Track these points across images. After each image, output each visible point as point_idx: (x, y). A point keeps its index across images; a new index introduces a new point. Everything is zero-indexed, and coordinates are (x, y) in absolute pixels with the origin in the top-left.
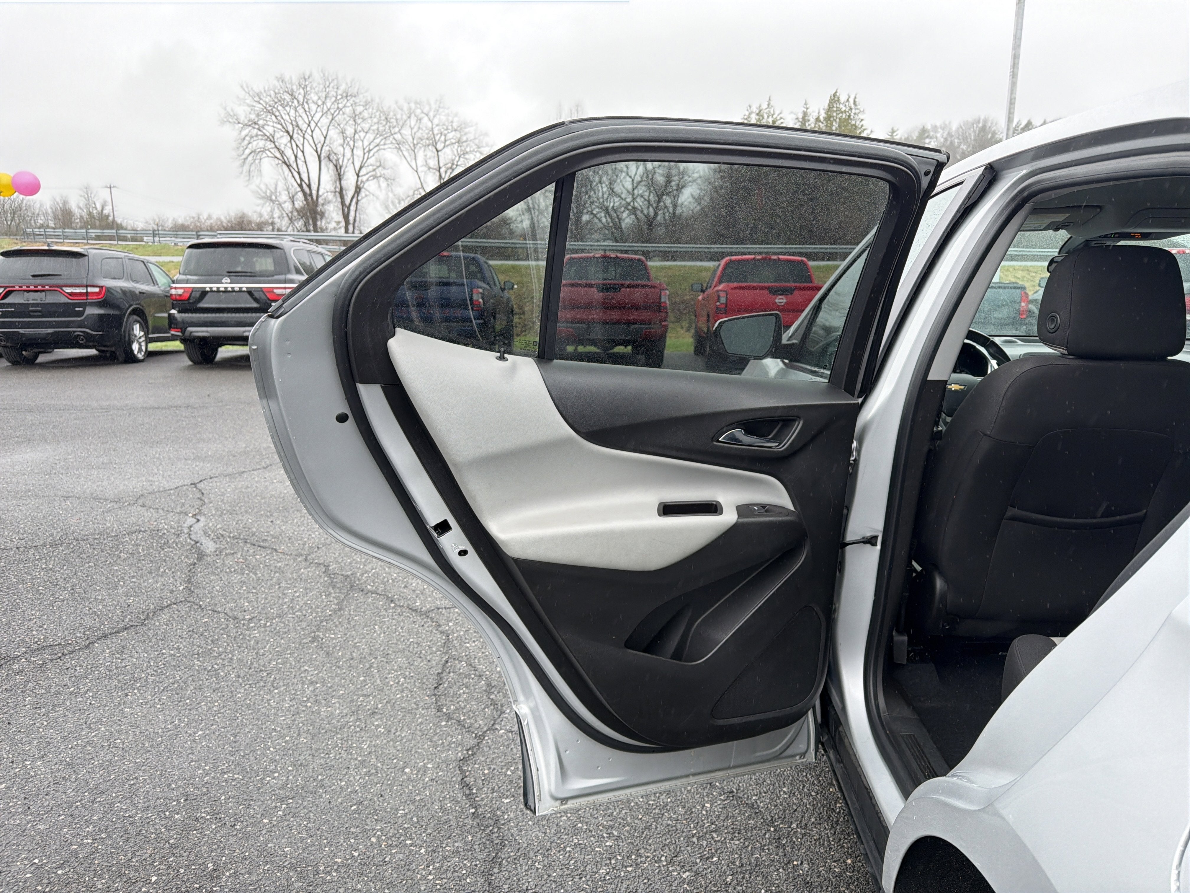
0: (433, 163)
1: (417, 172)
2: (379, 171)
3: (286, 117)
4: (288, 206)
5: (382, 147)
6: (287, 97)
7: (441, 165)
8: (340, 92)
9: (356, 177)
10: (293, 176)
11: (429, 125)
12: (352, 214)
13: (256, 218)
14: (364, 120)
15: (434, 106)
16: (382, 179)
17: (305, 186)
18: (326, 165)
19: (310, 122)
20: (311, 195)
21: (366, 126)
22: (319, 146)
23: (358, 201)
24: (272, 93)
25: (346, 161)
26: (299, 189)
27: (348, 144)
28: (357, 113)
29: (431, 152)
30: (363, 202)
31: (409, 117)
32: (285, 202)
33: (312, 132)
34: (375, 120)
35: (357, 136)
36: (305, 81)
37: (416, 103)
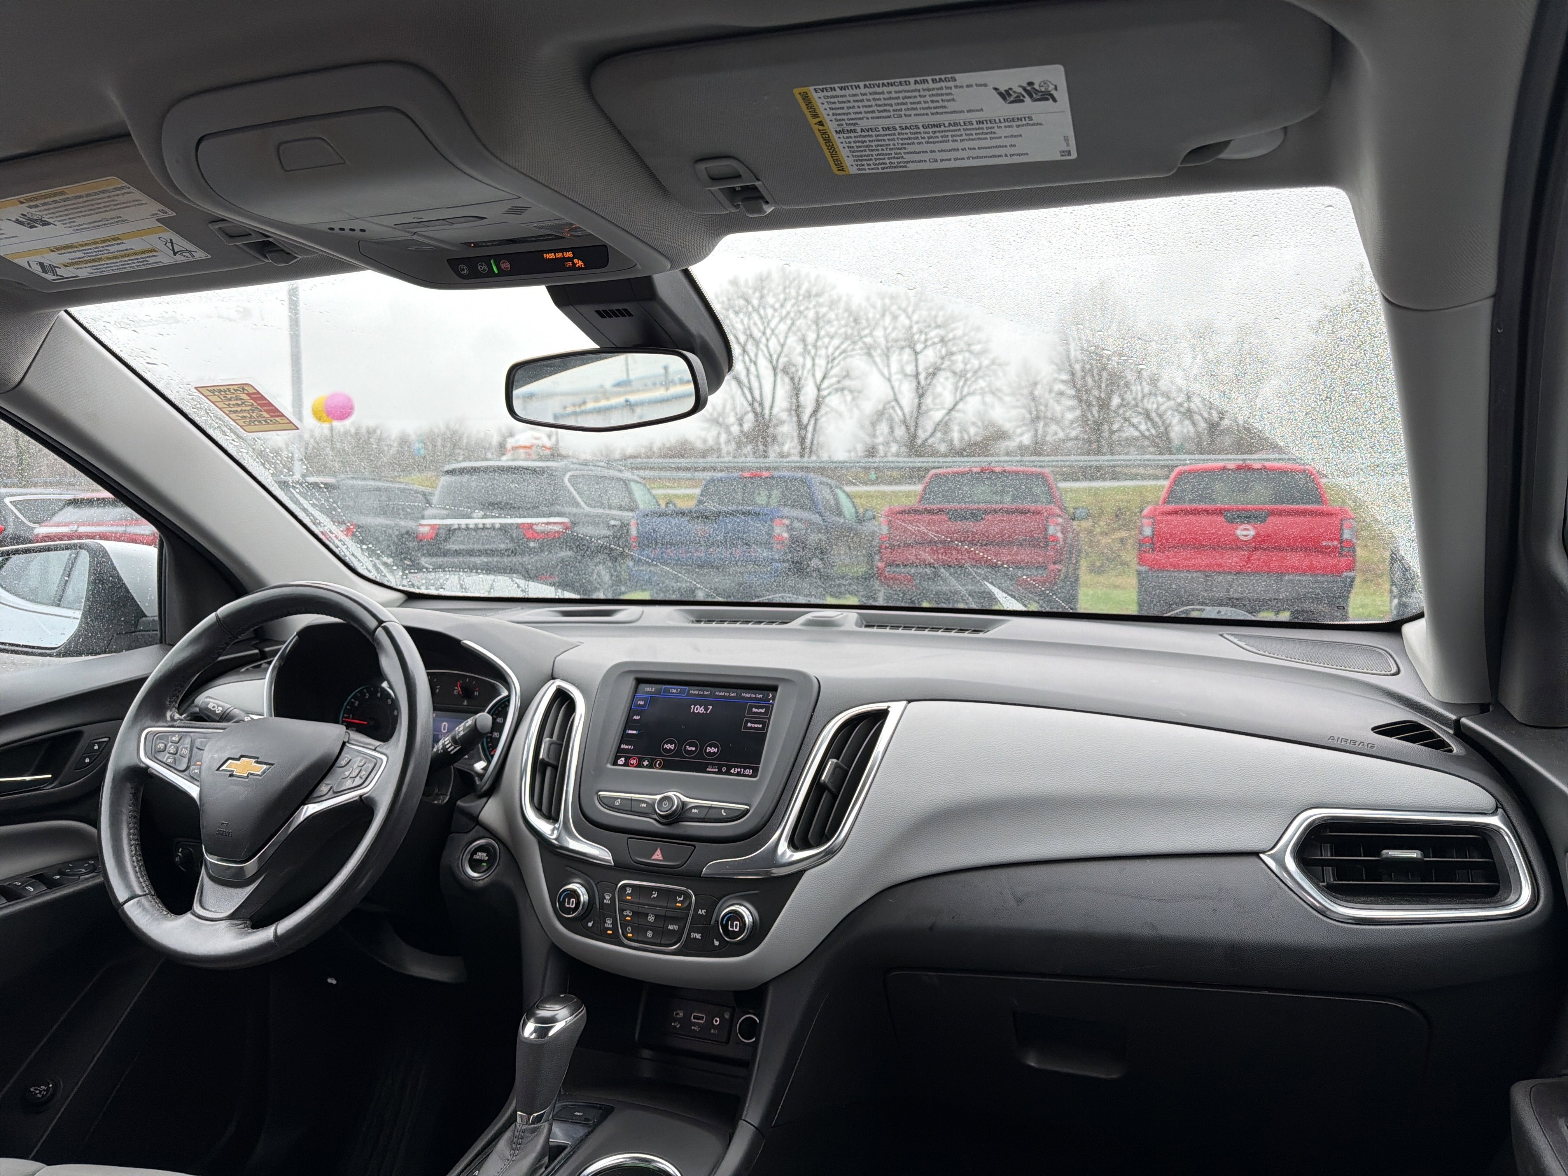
0: (910, 369)
1: (889, 380)
2: (847, 383)
3: (739, 326)
4: (735, 429)
5: (849, 353)
6: (742, 302)
7: (920, 369)
8: (802, 292)
9: (816, 391)
10: (743, 393)
11: (907, 322)
12: (809, 435)
13: (699, 445)
14: (829, 322)
15: (913, 300)
16: (846, 392)
17: (756, 405)
18: (782, 380)
19: (765, 328)
20: (763, 415)
21: (832, 330)
22: (775, 357)
23: (816, 420)
24: (725, 299)
25: (805, 372)
26: (749, 409)
27: (809, 353)
28: (821, 315)
29: (907, 355)
30: (823, 421)
31: (883, 315)
32: (732, 425)
33: (768, 340)
34: (843, 322)
35: (819, 343)
36: (762, 283)
37: (892, 298)
